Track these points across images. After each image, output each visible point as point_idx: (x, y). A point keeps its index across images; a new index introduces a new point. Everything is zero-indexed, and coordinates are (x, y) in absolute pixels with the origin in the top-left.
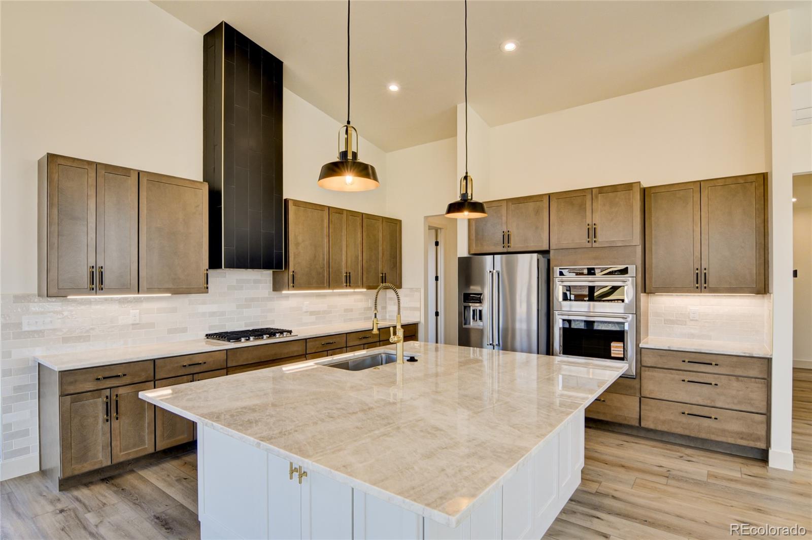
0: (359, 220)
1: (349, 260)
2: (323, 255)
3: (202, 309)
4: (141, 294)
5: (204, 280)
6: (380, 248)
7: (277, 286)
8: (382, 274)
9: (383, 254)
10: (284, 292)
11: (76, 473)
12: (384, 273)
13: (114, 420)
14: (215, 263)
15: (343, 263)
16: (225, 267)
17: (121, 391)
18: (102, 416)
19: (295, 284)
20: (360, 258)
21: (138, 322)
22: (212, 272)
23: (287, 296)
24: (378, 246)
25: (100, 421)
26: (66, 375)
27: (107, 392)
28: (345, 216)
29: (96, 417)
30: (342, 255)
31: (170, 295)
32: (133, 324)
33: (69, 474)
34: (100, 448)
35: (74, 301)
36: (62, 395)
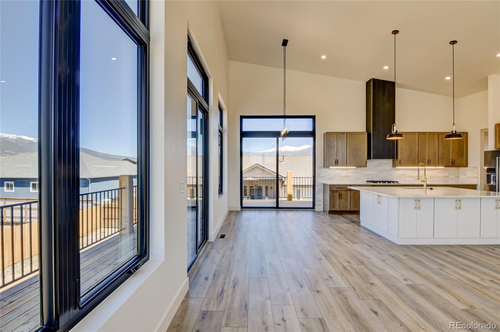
0: (436, 136)
1: (430, 154)
2: (416, 154)
3: (365, 172)
4: (348, 167)
5: (365, 163)
6: (451, 148)
7: (394, 165)
8: (452, 160)
9: (453, 150)
10: (397, 168)
11: (332, 210)
12: (453, 159)
13: (341, 199)
14: (369, 157)
15: (427, 155)
16: (372, 159)
17: (342, 192)
18: (338, 197)
19: (400, 164)
20: (437, 153)
21: (346, 175)
22: (368, 161)
23: (399, 170)
24: (449, 147)
25: (338, 199)
26: (331, 186)
27: (339, 192)
28: (427, 135)
29: (337, 197)
30: (426, 152)
31: (355, 167)
32: (345, 176)
33: (331, 210)
34: (337, 205)
35: (332, 169)
36: (330, 190)
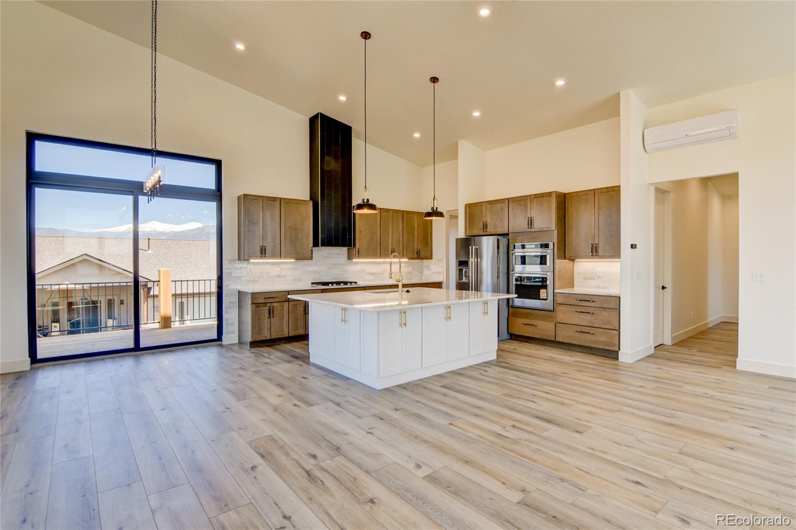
0: (401, 215)
1: (394, 241)
2: (377, 238)
3: (310, 269)
4: (283, 259)
5: (310, 253)
6: (416, 233)
7: (350, 257)
8: (418, 249)
9: (418, 236)
10: (354, 260)
11: (258, 340)
13: (272, 318)
14: (316, 244)
15: (390, 243)
16: (321, 246)
17: (275, 305)
18: (267, 315)
19: (359, 255)
20: (401, 239)
21: (279, 274)
22: (315, 249)
23: (356, 263)
25: (266, 318)
26: (253, 295)
27: (269, 304)
28: (390, 213)
29: (265, 316)
30: (389, 238)
31: (294, 260)
32: (277, 276)
33: (254, 340)
34: (266, 330)
35: (254, 263)
36: (253, 303)
